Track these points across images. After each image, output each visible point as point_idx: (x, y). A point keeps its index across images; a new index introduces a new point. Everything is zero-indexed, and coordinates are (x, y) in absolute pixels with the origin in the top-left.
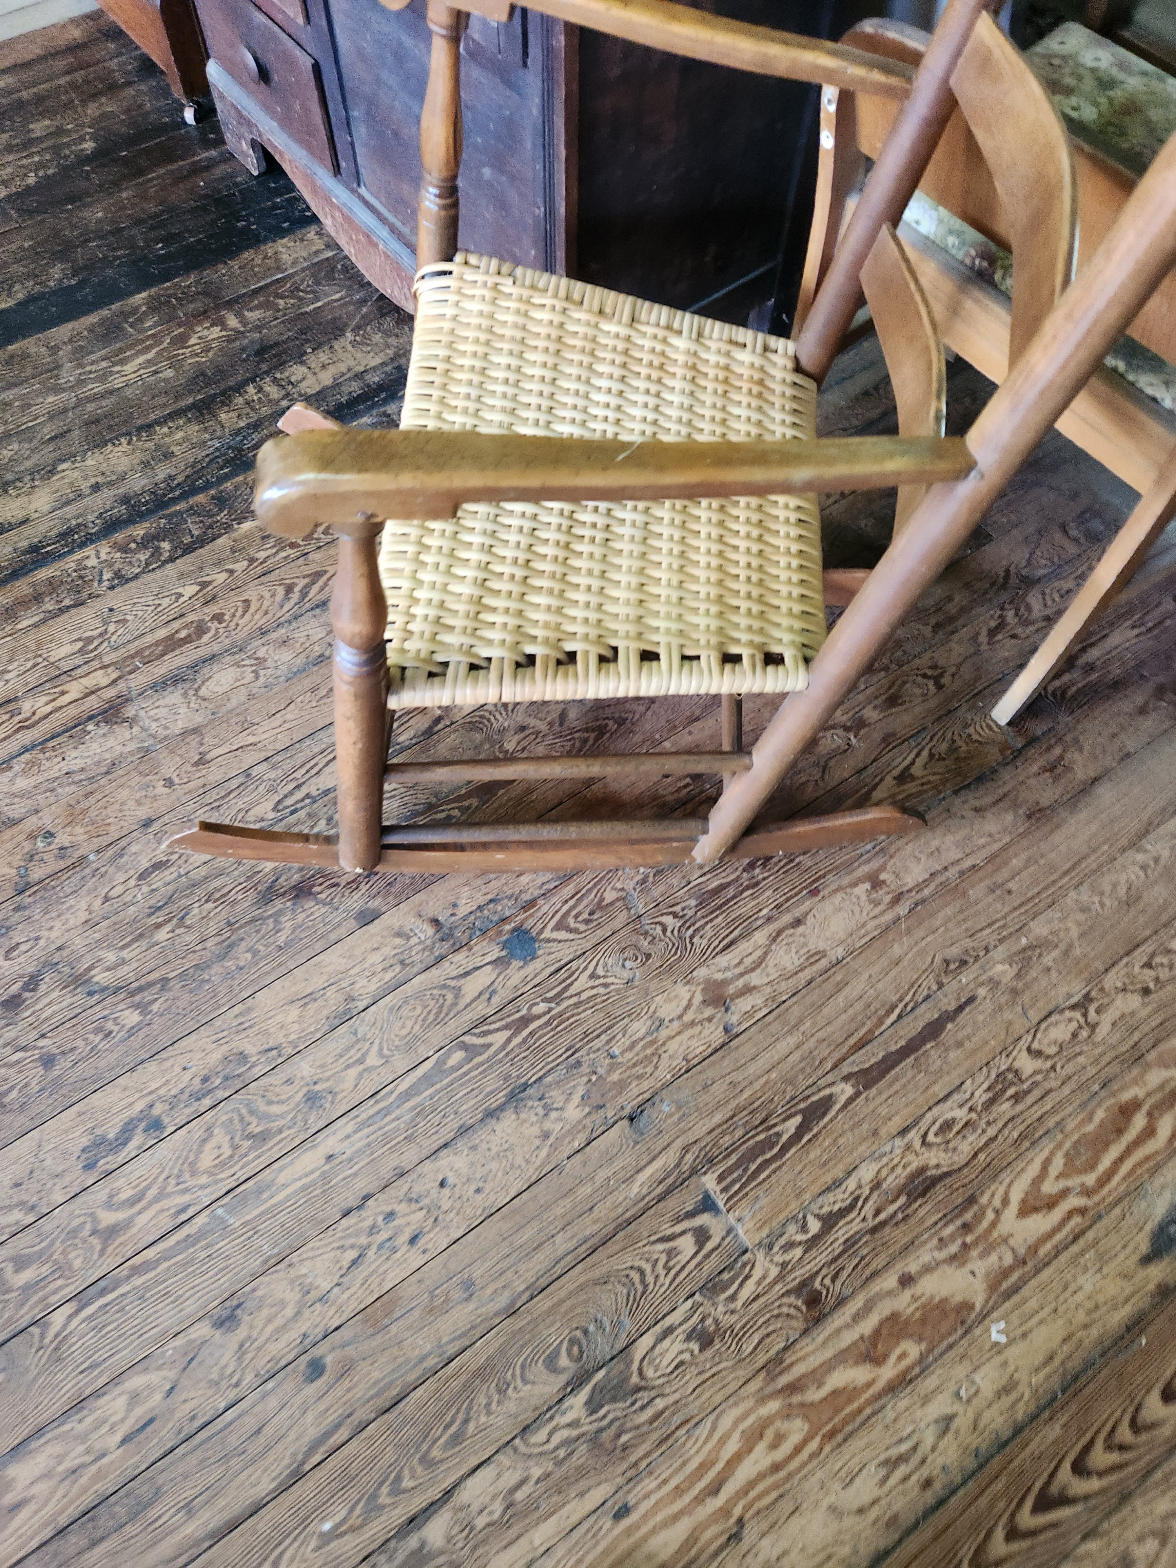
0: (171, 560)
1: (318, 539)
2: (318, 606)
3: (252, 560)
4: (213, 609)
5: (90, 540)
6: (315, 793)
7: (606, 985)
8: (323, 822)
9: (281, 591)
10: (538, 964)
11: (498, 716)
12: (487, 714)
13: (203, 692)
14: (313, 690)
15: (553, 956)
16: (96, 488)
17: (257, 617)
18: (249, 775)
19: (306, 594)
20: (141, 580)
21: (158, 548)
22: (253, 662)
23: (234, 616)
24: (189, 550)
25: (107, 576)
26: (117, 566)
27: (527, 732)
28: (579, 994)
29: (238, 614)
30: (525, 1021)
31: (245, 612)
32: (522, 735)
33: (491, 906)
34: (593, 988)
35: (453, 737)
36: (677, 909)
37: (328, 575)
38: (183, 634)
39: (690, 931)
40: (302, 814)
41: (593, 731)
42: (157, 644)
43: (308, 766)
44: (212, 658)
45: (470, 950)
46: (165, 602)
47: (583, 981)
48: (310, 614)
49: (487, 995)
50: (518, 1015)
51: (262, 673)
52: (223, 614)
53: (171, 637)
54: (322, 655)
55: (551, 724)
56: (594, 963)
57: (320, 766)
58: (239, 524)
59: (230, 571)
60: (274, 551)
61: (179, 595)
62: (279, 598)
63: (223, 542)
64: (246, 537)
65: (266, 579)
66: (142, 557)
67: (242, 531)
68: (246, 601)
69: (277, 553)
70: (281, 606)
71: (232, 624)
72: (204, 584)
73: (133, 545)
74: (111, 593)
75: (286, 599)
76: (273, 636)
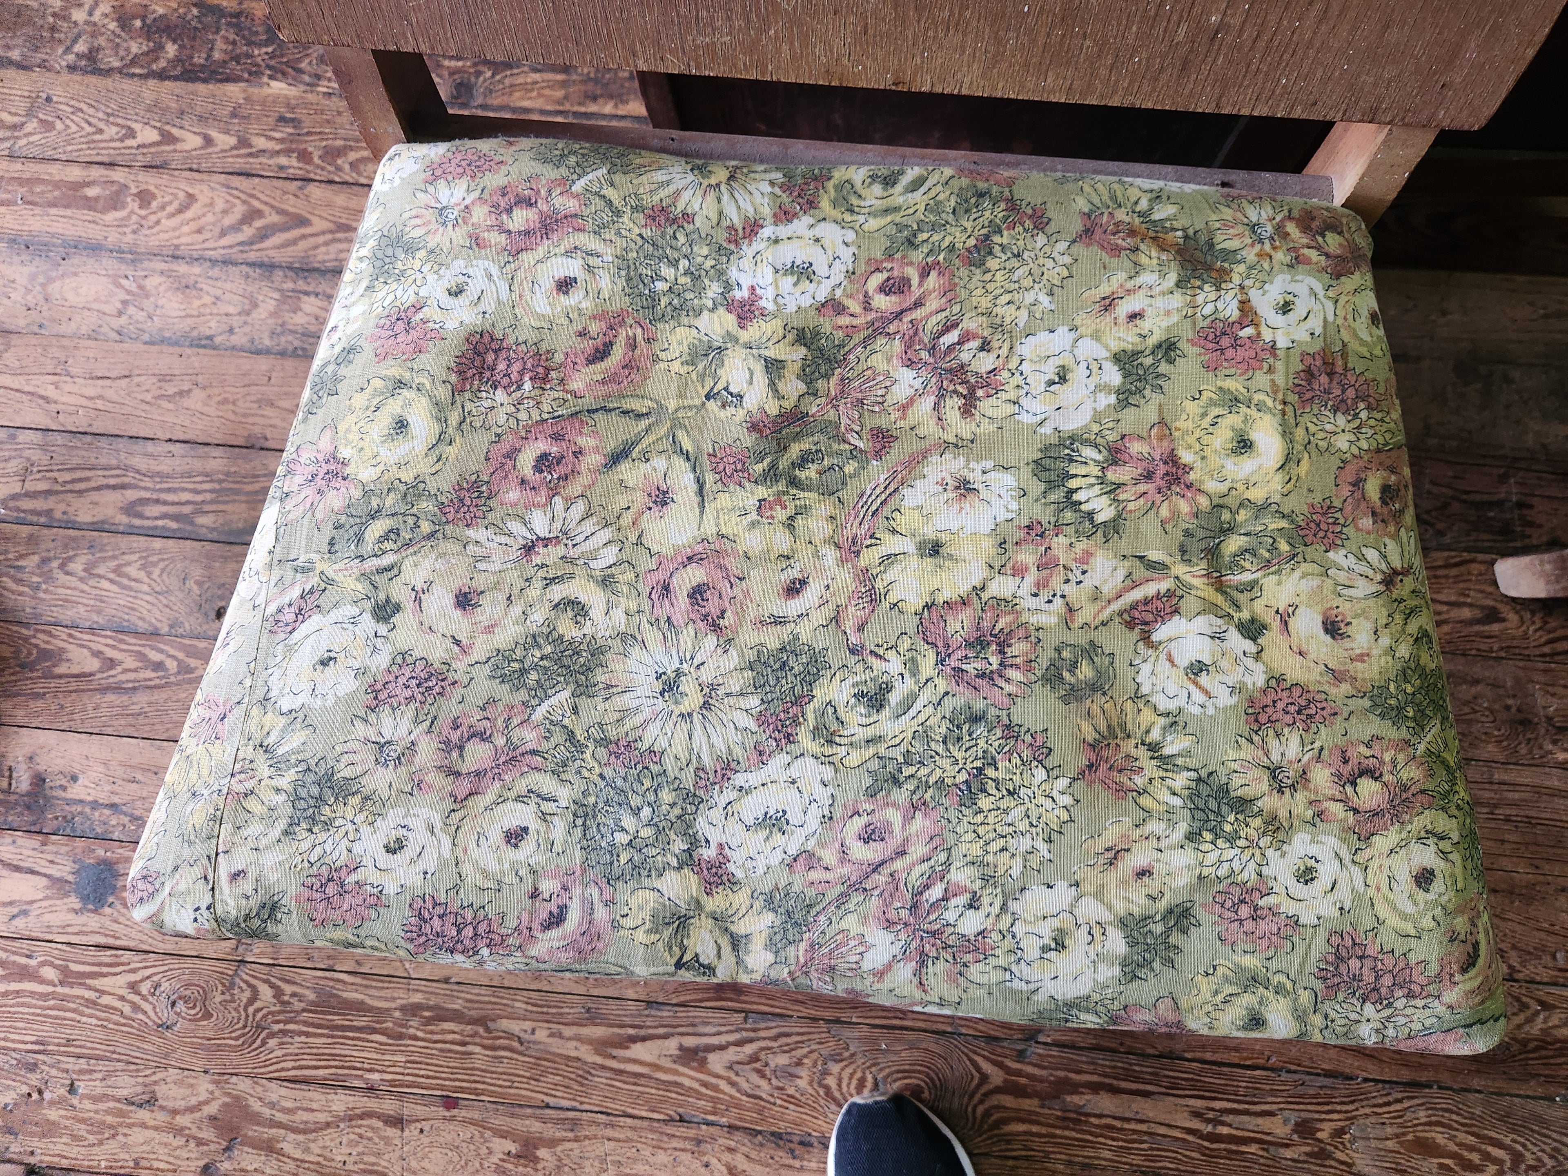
0: (161, 76)
1: (339, 169)
2: (261, 265)
3: (243, 142)
4: (150, 181)
6: (58, 515)
7: (136, 1007)
8: (36, 558)
9: (239, 210)
10: (92, 921)
13: (54, 288)
14: (164, 378)
15: (115, 927)
17: (186, 229)
18: (13, 437)
20: (109, 82)
21: (160, 47)
22: (133, 287)
23: (163, 208)
24: (190, 75)
25: (81, 47)
26: (101, 41)
28: (103, 992)
29: (170, 209)
30: (25, 973)
31: (180, 211)
33: (107, 812)
34: (122, 998)
36: (288, 989)
37: (308, 230)
38: (91, 192)
39: (276, 1027)
40: (25, 530)
42: (57, 185)
43: (79, 474)
44: (95, 249)
45: (44, 844)
46: (112, 131)
47: (117, 983)
48: (245, 269)
49: (15, 911)
50: (23, 960)
51: (131, 310)
52: (154, 197)
53: (77, 186)
54: (210, 338)
56: (148, 972)
57: (93, 484)
58: (271, 77)
59: (208, 141)
60: (278, 147)
61: (131, 133)
62: (228, 221)
63: (234, 90)
64: (263, 103)
65: (236, 181)
66: (135, 48)
67: (266, 91)
68: (191, 197)
69: (278, 153)
70: (223, 233)
71: (153, 218)
72: (168, 138)
73: (138, 23)
74: (66, 76)
75: (236, 228)
76: (182, 268)
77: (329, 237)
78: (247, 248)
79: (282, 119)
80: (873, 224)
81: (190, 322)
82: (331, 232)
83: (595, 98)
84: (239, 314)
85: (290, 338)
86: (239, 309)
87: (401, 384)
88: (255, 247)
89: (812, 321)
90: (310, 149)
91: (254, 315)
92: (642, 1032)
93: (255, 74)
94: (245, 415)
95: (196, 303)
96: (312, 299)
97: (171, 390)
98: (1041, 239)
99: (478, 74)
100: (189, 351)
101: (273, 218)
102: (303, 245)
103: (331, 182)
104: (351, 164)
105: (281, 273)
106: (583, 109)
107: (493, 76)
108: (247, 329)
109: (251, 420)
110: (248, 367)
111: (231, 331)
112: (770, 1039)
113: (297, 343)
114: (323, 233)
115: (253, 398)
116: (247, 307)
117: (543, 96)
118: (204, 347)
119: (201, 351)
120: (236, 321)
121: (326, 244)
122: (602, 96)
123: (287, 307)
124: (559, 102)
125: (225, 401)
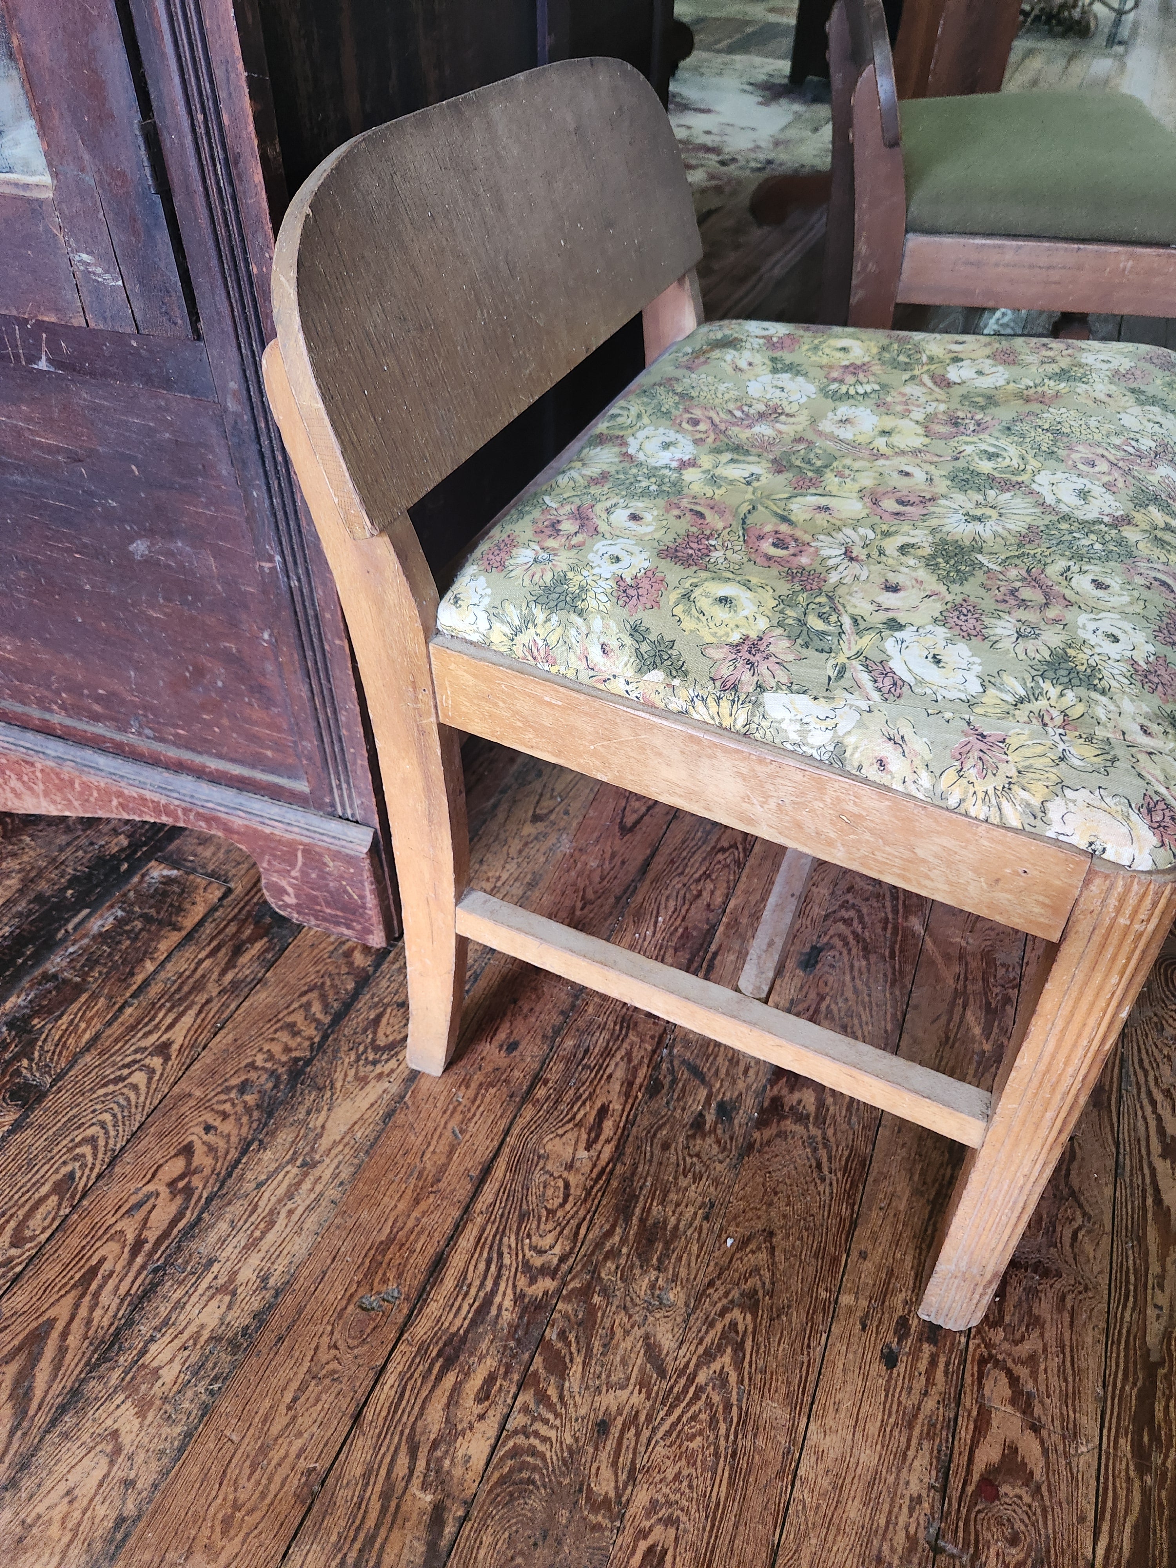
2: (63, 1409)
11: (544, 1430)
12: (520, 1440)
19: (28, 1395)
27: (615, 1431)
32: (611, 1444)
35: (487, 1539)
37: (59, 1326)
41: (720, 1349)
48: (52, 1436)
54: (120, 1521)
55: (644, 1384)
77: (88, 1298)
78: (25, 1424)
81: (76, 1549)
82: (82, 1295)
83: (132, 974)
84: (112, 1463)
85: (190, 1394)
86: (104, 1461)
88: (31, 1412)
91: (126, 1439)
92: (1150, 1190)
94: (263, 1495)
95: (54, 1530)
96: (153, 1348)
99: (18, 1073)
101: (11, 1369)
102: (73, 1341)
103: (18, 1278)
104: (14, 1245)
105: (93, 1383)
106: (135, 987)
107: (31, 1060)
108: (140, 1458)
109: (274, 1488)
110: (196, 1470)
111: (128, 1484)
112: (1146, 1076)
113: (202, 1386)
114: (77, 1306)
115: (247, 1471)
116: (109, 1448)
117: (92, 1018)
118: (126, 1536)
119: (131, 1541)
120: (118, 1473)
121: (92, 1309)
122: (133, 968)
123: (143, 1387)
124: (109, 1007)
125: (227, 1522)
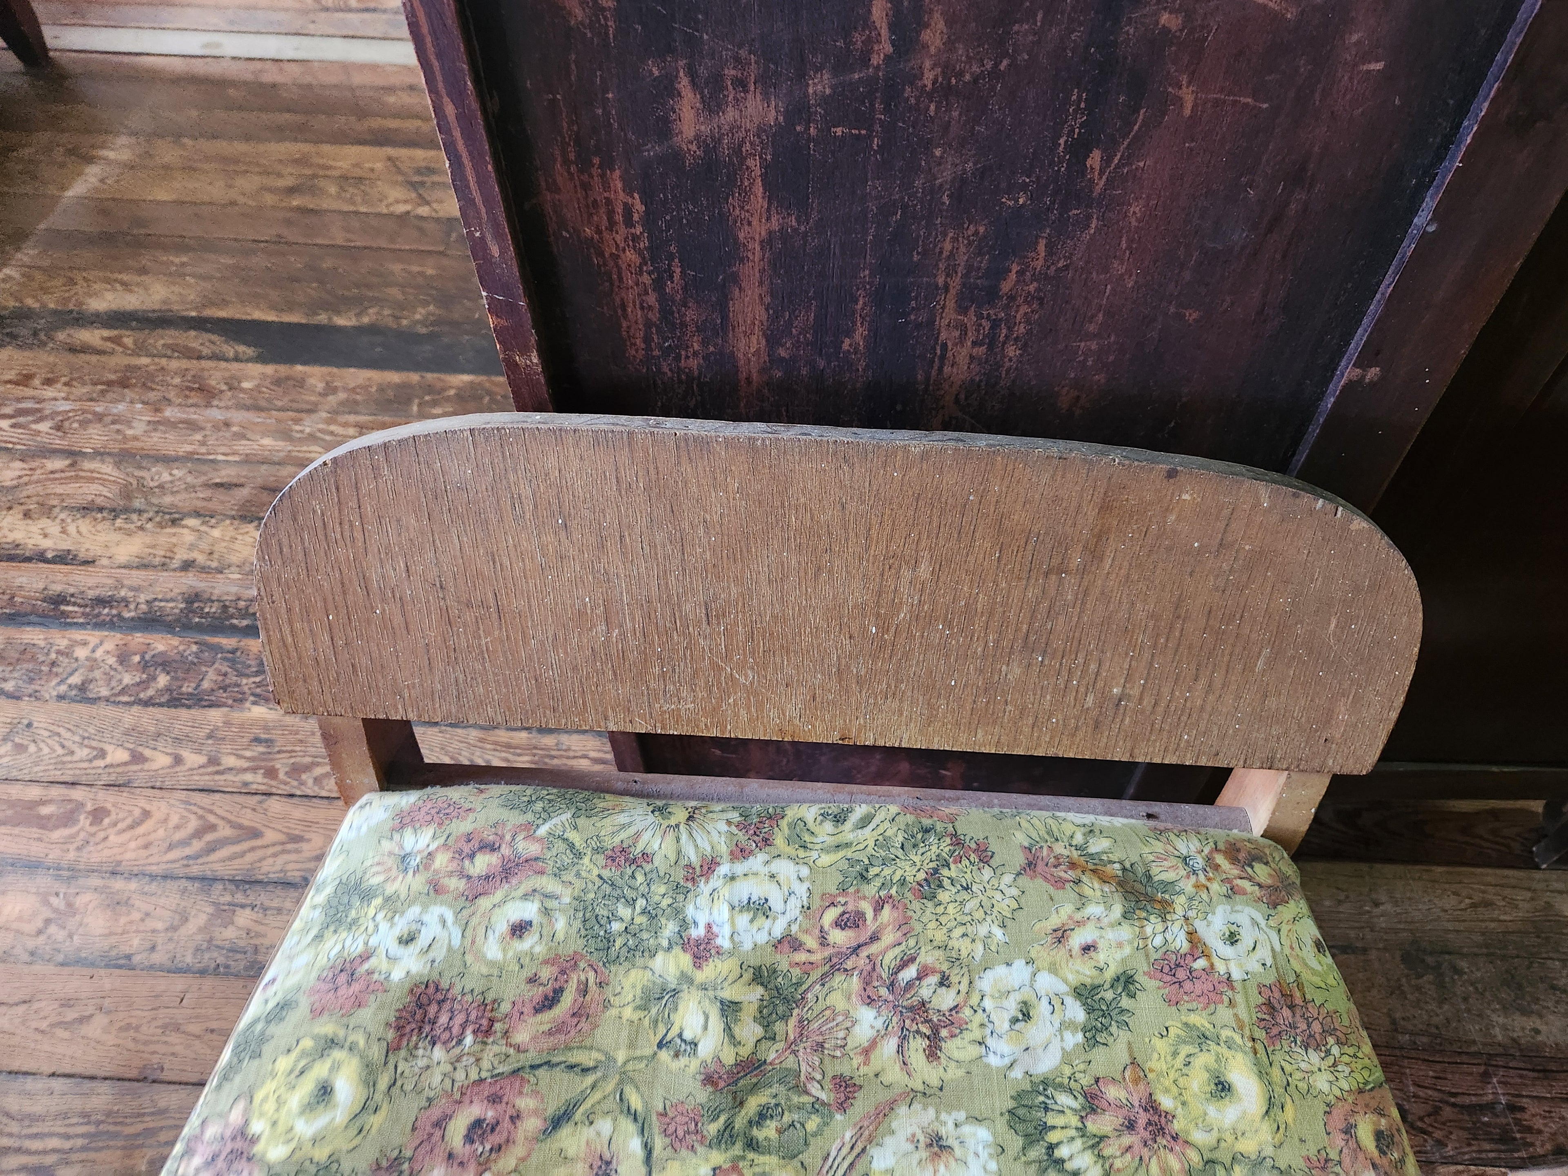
0: (147, 703)
1: (303, 783)
2: (203, 879)
3: (213, 761)
4: (109, 798)
5: (111, 625)
9: (193, 824)
14: (67, 1003)
16: (187, 566)
17: (133, 845)
19: (209, 852)
20: (93, 710)
21: (154, 678)
22: (62, 905)
23: (115, 824)
24: (175, 701)
25: (75, 679)
26: (97, 674)
29: (121, 826)
31: (131, 827)
37: (259, 842)
38: (45, 810)
42: (13, 804)
44: (32, 866)
46: (83, 753)
48: (184, 883)
51: (53, 929)
52: (108, 813)
53: (33, 805)
54: (128, 957)
58: (254, 703)
59: (178, 760)
60: (246, 764)
61: (102, 754)
62: (179, 836)
63: (215, 716)
64: (242, 726)
65: (197, 797)
66: (127, 679)
67: (247, 714)
68: (146, 814)
69: (246, 770)
70: (171, 847)
71: (102, 835)
72: (137, 758)
73: (137, 658)
74: (53, 705)
75: (185, 843)
76: (118, 884)
77: (279, 848)
78: (191, 862)
79: (257, 740)
80: (826, 859)
81: (113, 940)
82: (283, 843)
84: (166, 930)
85: (215, 954)
86: (167, 925)
87: (332, 1043)
88: (200, 861)
89: (768, 958)
90: (278, 766)
91: (183, 931)
93: (240, 700)
94: (146, 1043)
95: (123, 920)
96: (247, 911)
97: (71, 1015)
98: (987, 873)
100: (102, 972)
101: (225, 831)
102: (249, 857)
103: (292, 796)
104: (315, 779)
105: (221, 887)
108: (171, 946)
109: (151, 1048)
110: (162, 988)
111: (153, 948)
113: (221, 960)
114: (274, 845)
115: (158, 1023)
116: (175, 923)
118: (120, 967)
119: (116, 972)
120: (161, 938)
121: (275, 855)
123: (219, 921)
125: (128, 1027)
